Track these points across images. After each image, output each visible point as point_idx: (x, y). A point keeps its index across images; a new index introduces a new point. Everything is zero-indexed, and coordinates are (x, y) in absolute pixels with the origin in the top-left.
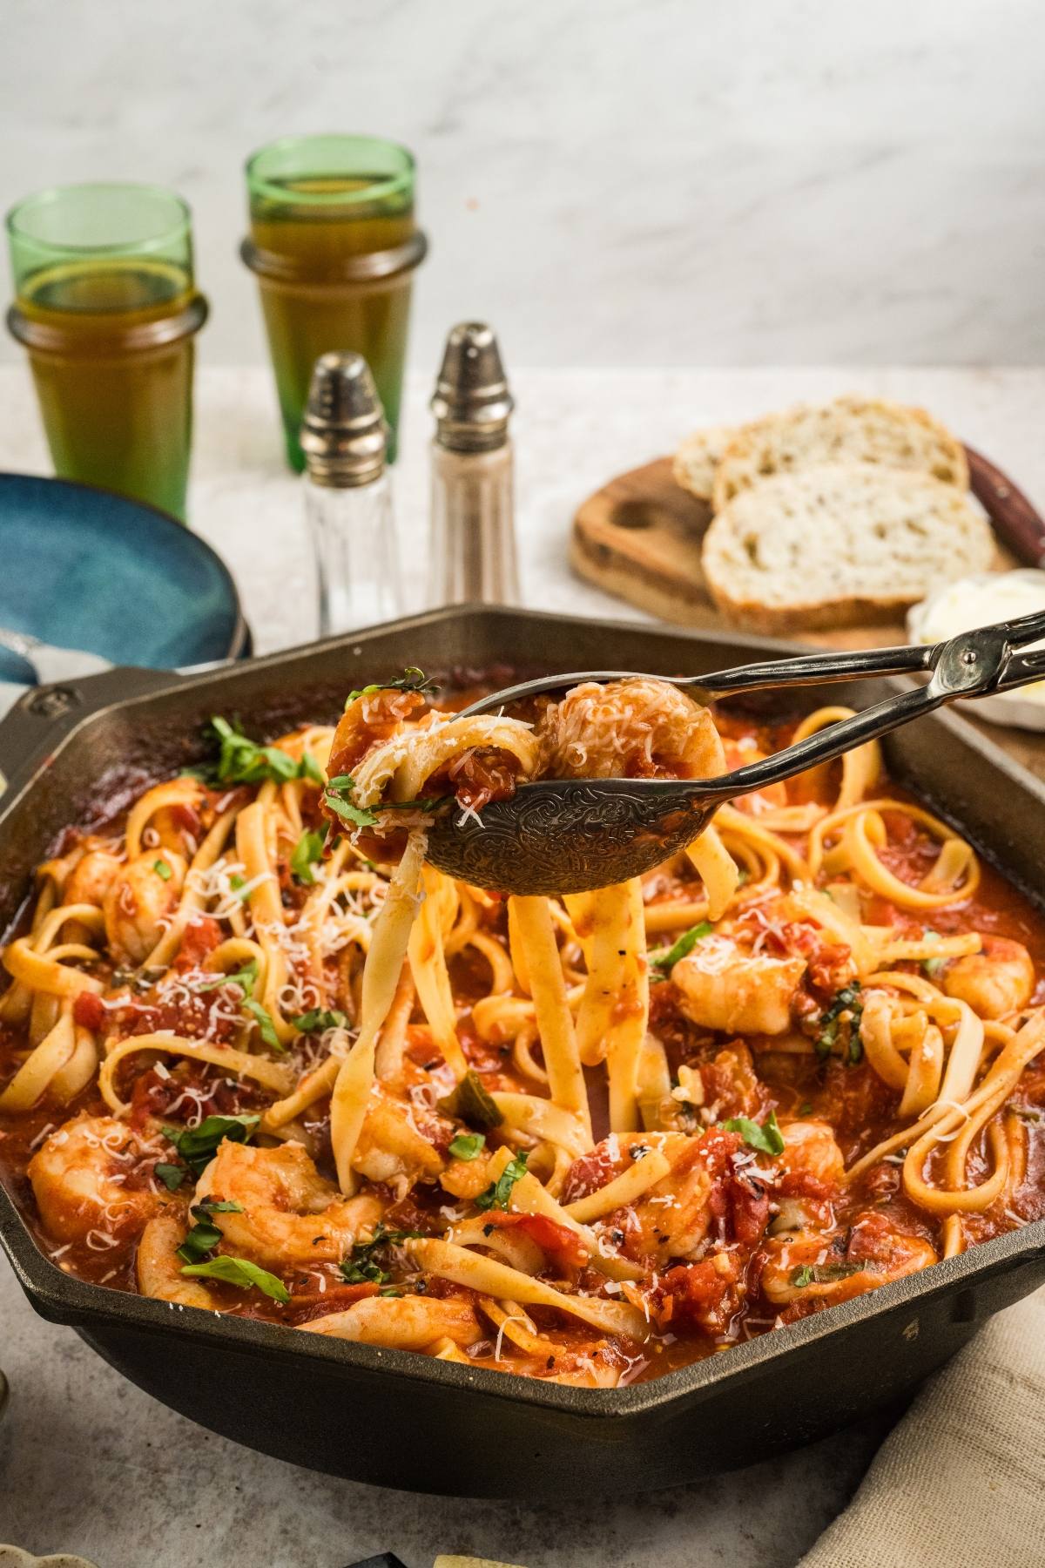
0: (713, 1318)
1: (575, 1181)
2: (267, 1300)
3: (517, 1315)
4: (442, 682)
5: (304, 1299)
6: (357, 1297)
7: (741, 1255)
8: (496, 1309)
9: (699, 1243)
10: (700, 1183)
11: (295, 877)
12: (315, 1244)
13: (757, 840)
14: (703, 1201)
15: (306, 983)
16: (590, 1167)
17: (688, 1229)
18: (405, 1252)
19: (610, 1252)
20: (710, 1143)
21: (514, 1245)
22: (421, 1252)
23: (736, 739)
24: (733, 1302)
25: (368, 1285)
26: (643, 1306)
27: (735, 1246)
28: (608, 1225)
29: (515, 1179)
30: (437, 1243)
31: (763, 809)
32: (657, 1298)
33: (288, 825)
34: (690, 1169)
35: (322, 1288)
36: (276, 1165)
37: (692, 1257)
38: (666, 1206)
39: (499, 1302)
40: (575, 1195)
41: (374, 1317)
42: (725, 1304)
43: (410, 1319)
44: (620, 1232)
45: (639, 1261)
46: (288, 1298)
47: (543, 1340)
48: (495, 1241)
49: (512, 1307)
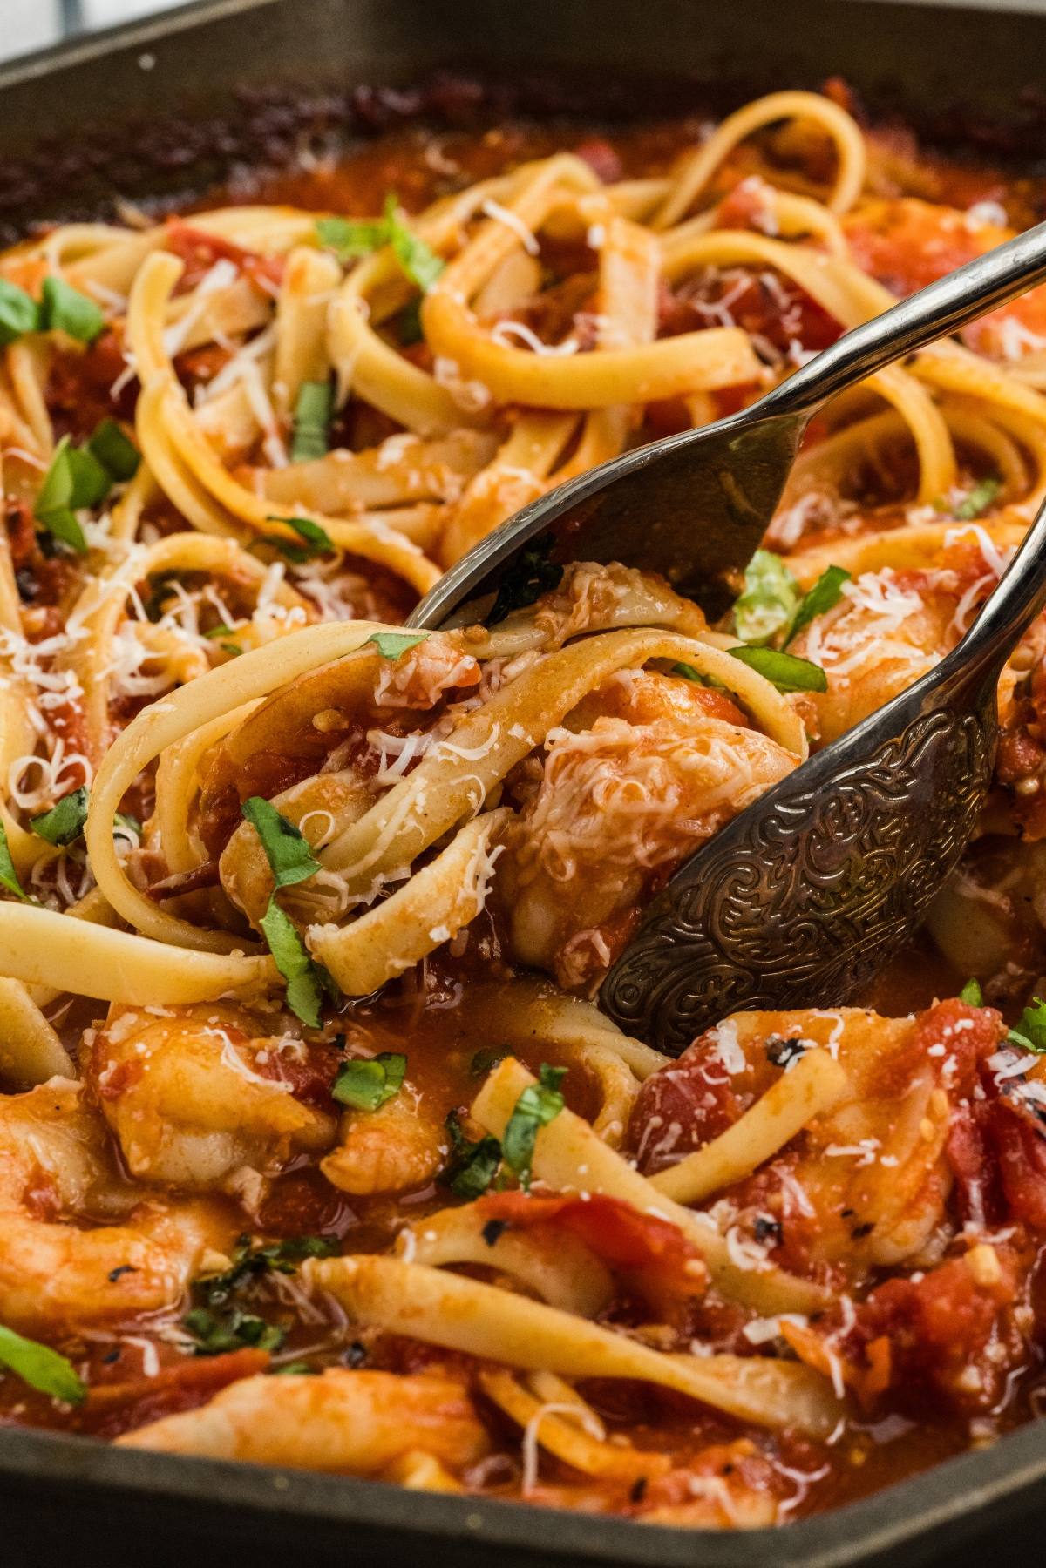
0: (972, 1379)
1: (656, 1121)
2: (39, 1401)
3: (559, 1401)
4: (332, 120)
5: (115, 1391)
6: (222, 1381)
7: (1021, 1251)
8: (517, 1391)
9: (933, 1234)
10: (930, 1113)
11: (45, 539)
12: (113, 1280)
13: (1016, 412)
14: (938, 1148)
15: (68, 750)
16: (684, 1090)
17: (910, 1208)
18: (307, 1291)
19: (750, 1258)
20: (948, 1032)
21: (548, 1262)
22: (344, 1286)
23: (963, 206)
24: (1010, 1346)
25: (246, 1354)
26: (827, 1365)
27: (1006, 1234)
28: (742, 1206)
29: (541, 1123)
30: (380, 1265)
31: (1026, 349)
32: (855, 1348)
33: (23, 432)
34: (907, 1083)
35: (151, 1367)
36: (25, 1127)
37: (921, 1261)
38: (863, 1162)
39: (523, 1377)
40: (659, 1147)
41: (262, 1417)
42: (994, 1351)
43: (339, 1418)
44: (770, 1219)
45: (814, 1274)
46: (80, 1393)
47: (619, 1448)
48: (508, 1254)
49: (549, 1385)
